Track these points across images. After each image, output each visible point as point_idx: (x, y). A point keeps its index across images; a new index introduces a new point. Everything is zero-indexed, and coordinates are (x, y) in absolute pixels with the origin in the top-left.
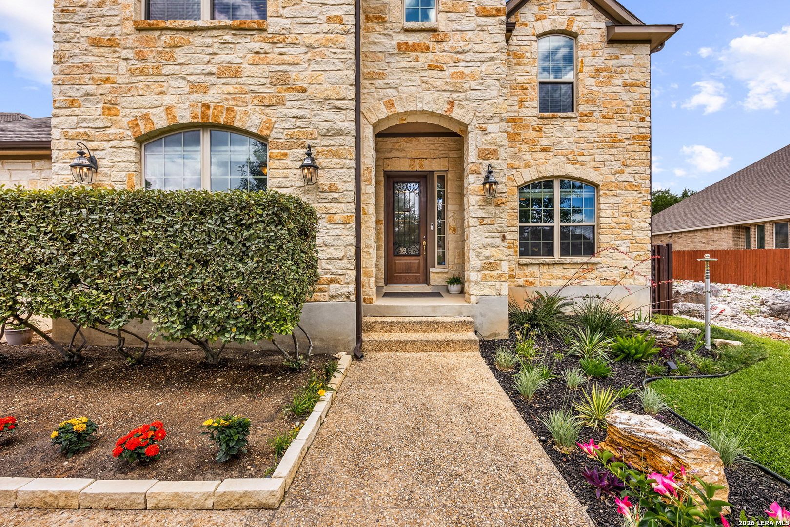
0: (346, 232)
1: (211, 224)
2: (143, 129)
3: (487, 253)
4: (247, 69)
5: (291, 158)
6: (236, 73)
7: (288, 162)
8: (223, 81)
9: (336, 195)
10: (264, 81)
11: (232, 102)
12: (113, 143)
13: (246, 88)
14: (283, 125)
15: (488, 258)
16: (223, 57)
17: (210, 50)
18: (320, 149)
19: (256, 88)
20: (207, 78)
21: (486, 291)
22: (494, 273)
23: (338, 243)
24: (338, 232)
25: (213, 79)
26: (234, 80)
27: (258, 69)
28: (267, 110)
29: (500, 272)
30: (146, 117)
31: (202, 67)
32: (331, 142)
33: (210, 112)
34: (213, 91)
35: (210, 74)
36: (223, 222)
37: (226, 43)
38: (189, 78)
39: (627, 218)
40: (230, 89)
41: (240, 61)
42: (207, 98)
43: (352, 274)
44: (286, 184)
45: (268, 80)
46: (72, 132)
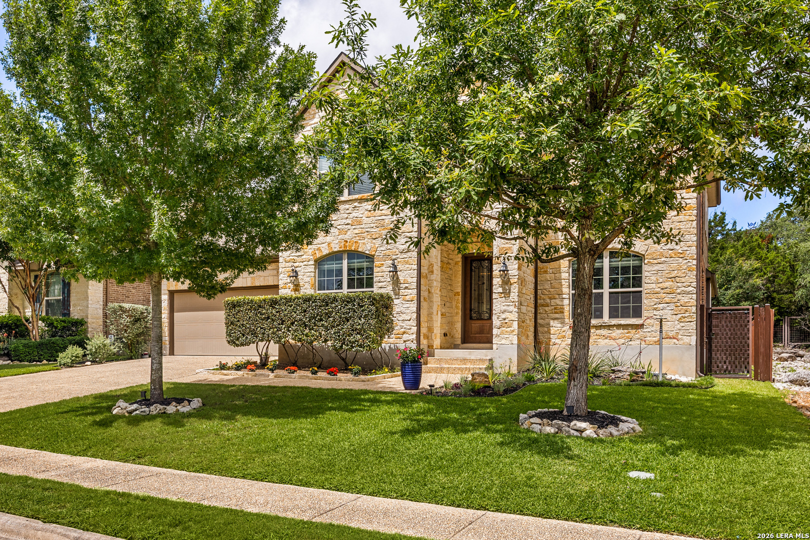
0: (412, 305)
1: (350, 306)
2: (318, 255)
3: (503, 316)
4: (365, 220)
5: (385, 266)
6: (360, 223)
7: (383, 268)
8: (354, 227)
9: (407, 285)
10: (372, 225)
11: (358, 238)
12: (305, 263)
13: (364, 230)
14: (382, 249)
15: (505, 319)
16: (354, 214)
17: (348, 212)
18: (399, 260)
19: (368, 230)
20: (346, 226)
21: (503, 342)
22: (508, 329)
23: (408, 311)
24: (408, 305)
25: (349, 227)
26: (358, 227)
27: (369, 220)
28: (374, 241)
29: (512, 329)
30: (319, 249)
31: (344, 221)
32: (405, 256)
33: (348, 244)
34: (349, 233)
35: (348, 224)
36: (354, 305)
37: (355, 207)
38: (338, 227)
39: (671, 283)
40: (357, 231)
41: (361, 216)
42: (346, 237)
43: (415, 329)
44: (382, 280)
45: (375, 225)
46: (288, 259)
